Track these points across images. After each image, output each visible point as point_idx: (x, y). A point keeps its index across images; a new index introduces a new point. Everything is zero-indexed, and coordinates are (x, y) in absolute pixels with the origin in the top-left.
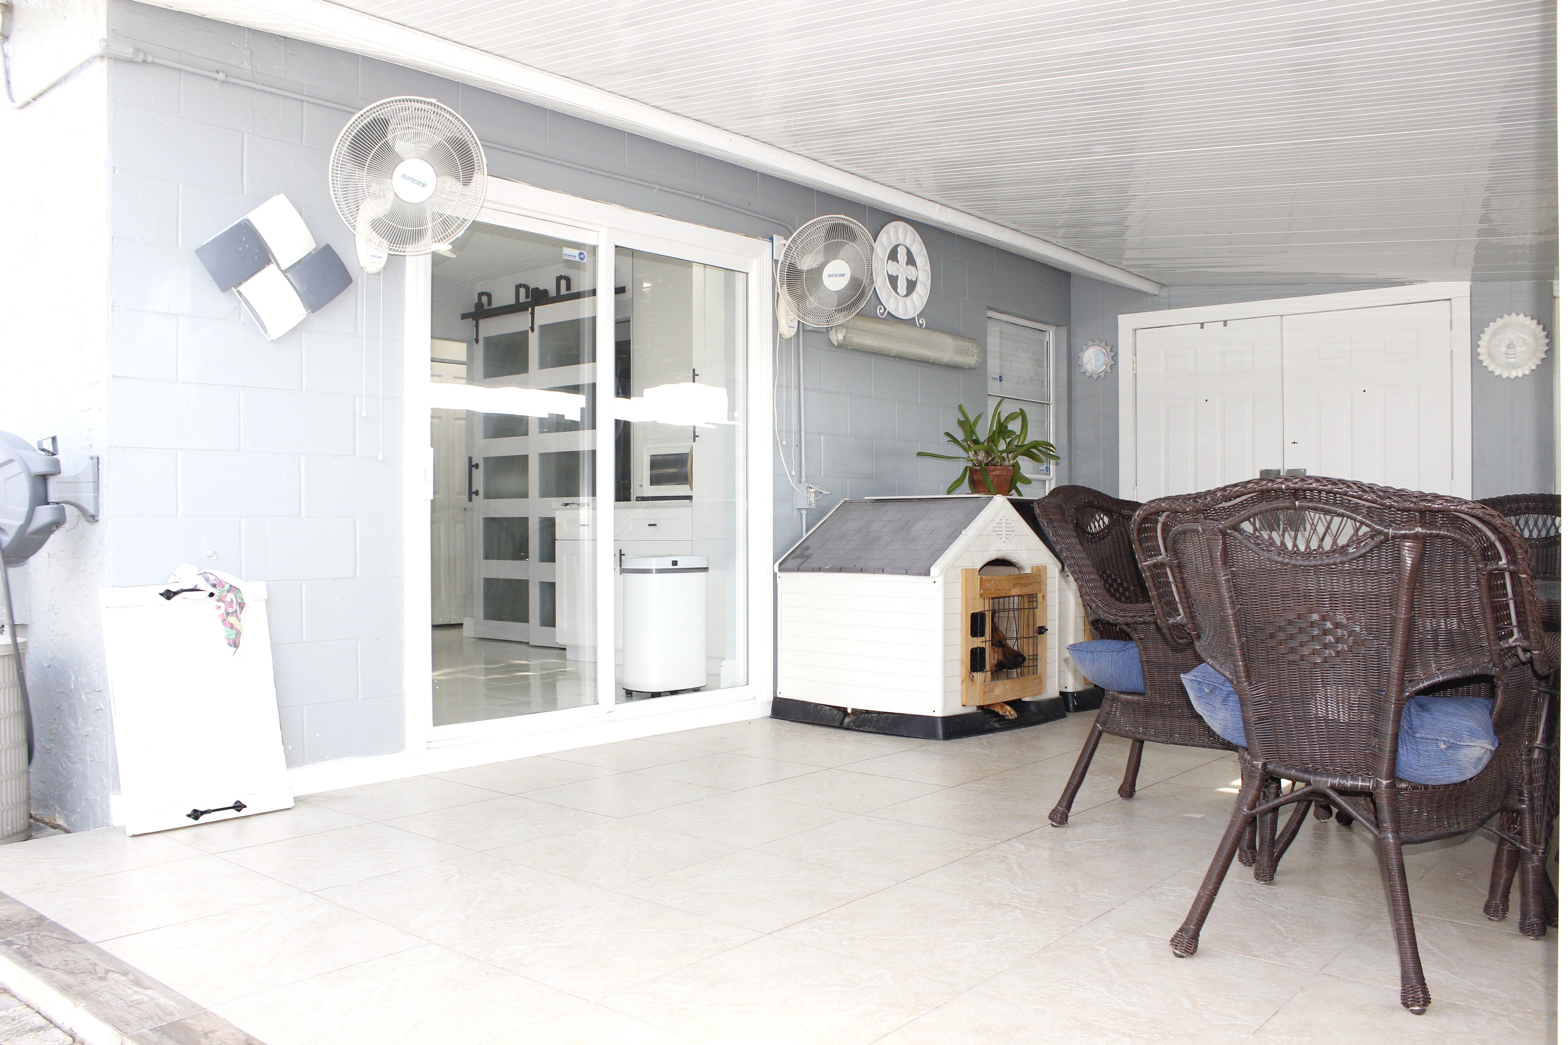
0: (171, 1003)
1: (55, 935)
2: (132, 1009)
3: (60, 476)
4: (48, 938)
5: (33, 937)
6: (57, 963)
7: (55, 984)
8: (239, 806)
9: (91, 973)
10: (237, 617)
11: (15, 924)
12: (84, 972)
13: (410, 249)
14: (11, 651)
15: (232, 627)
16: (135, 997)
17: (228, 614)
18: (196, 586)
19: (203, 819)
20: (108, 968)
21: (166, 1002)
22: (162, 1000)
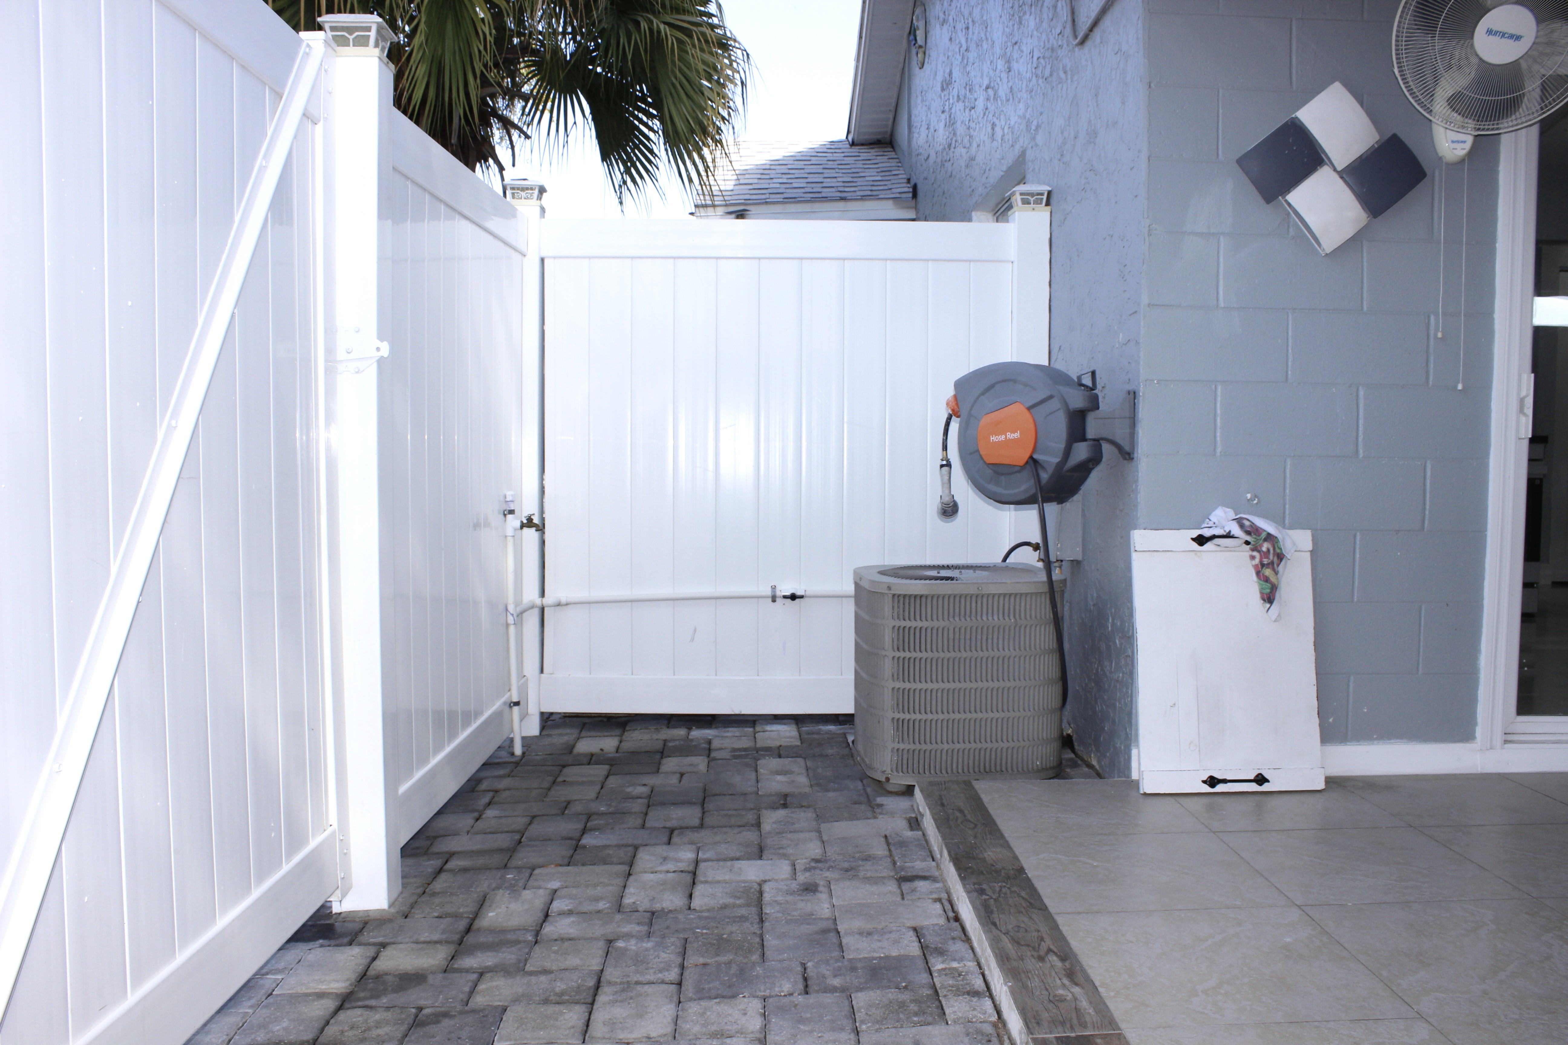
0: (1091, 1011)
1: (1023, 894)
2: (1050, 1006)
3: (1097, 412)
4: (1016, 895)
5: (1004, 890)
6: (1010, 927)
7: (997, 951)
8: (1260, 780)
9: (1034, 948)
10: (1274, 570)
11: (996, 871)
12: (1028, 946)
13: (1506, 124)
14: (1046, 589)
15: (1267, 580)
16: (1061, 992)
17: (1263, 565)
18: (1230, 532)
19: (1220, 788)
20: (1052, 947)
21: (1087, 1007)
22: (1084, 1004)
